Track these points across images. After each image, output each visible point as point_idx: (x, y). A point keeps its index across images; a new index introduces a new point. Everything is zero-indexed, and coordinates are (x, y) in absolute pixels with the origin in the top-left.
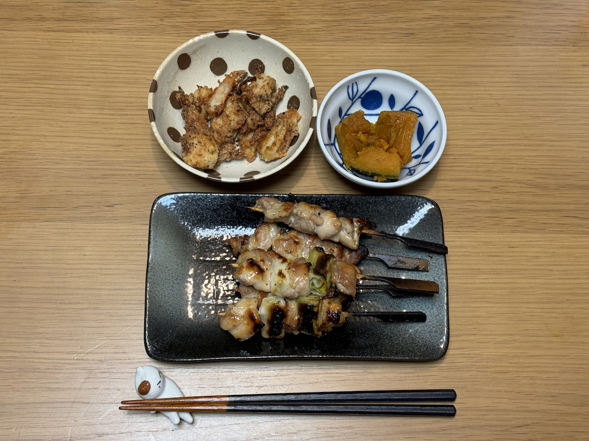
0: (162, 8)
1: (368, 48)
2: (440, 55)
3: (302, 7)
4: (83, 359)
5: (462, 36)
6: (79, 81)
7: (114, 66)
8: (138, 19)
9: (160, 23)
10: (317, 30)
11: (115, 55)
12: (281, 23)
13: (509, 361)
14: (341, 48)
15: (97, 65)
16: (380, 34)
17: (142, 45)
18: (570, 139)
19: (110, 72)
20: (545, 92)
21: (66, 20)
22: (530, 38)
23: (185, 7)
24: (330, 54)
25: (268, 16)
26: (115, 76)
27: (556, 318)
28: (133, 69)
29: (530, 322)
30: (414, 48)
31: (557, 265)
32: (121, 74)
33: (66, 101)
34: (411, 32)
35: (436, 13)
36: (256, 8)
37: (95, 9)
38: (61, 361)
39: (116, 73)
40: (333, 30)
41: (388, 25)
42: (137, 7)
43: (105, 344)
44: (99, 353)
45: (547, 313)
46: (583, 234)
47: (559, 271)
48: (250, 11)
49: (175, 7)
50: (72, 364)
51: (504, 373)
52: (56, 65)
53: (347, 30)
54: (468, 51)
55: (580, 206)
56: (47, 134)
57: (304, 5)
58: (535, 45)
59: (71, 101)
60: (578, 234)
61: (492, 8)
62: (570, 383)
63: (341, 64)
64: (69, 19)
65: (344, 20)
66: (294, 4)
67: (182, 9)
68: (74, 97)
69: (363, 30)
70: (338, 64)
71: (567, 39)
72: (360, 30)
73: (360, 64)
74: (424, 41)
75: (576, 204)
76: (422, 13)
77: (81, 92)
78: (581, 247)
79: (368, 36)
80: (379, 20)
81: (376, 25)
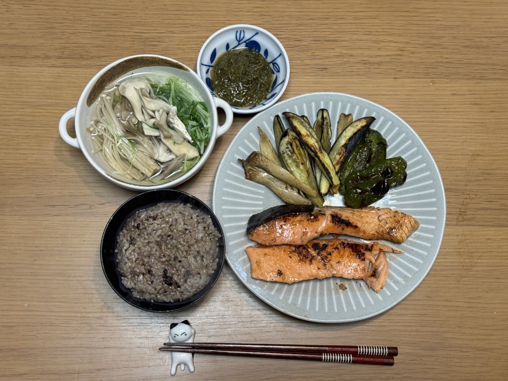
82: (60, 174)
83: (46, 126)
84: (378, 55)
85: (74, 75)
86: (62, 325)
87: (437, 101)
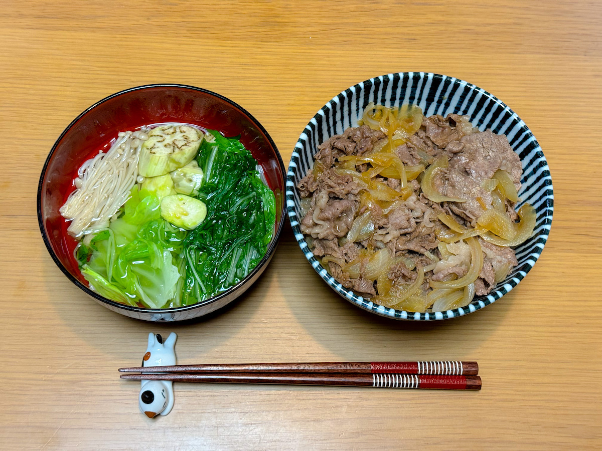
0: (149, 7)
1: (368, 53)
2: (443, 61)
3: (298, 9)
4: (51, 380)
5: (467, 42)
6: (58, 81)
7: (96, 66)
8: (123, 18)
9: (146, 22)
10: (313, 33)
11: (97, 55)
12: (275, 25)
13: (516, 389)
14: (339, 52)
15: (77, 65)
16: (380, 39)
17: (127, 45)
18: (581, 152)
19: (91, 72)
20: (554, 103)
21: (45, 17)
22: (539, 47)
23: (174, 6)
24: (327, 59)
25: (261, 18)
26: (97, 76)
27: (566, 342)
28: (117, 69)
29: (538, 347)
30: (416, 54)
31: (566, 286)
32: (103, 74)
33: (44, 102)
34: (413, 37)
35: (440, 18)
36: (248, 9)
37: (77, 6)
38: (28, 382)
39: (98, 74)
40: (331, 34)
41: (389, 30)
42: (122, 5)
43: (76, 363)
44: (70, 374)
45: (556, 337)
46: (595, 253)
47: (569, 292)
48: (243, 12)
49: (163, 6)
50: (40, 385)
51: (509, 401)
52: (34, 64)
53: (346, 34)
54: (474, 59)
55: (591, 223)
56: (21, 136)
57: (300, 6)
58: (544, 53)
59: (47, 102)
60: (589, 253)
61: (499, 14)
62: (581, 413)
63: (338, 69)
64: (49, 16)
65: (342, 23)
66: (290, 5)
67: (171, 8)
68: (51, 98)
69: (363, 35)
70: (335, 69)
71: (578, 48)
72: (360, 34)
73: (359, 69)
74: (426, 47)
75: (586, 221)
76: (425, 18)
77: (60, 93)
78: (592, 267)
79: (368, 41)
80: (380, 25)
81: (376, 29)
82: (27, 171)
83: (13, 105)
84: (487, 24)
85: (57, 40)
86: (15, 392)
87: (574, 84)
